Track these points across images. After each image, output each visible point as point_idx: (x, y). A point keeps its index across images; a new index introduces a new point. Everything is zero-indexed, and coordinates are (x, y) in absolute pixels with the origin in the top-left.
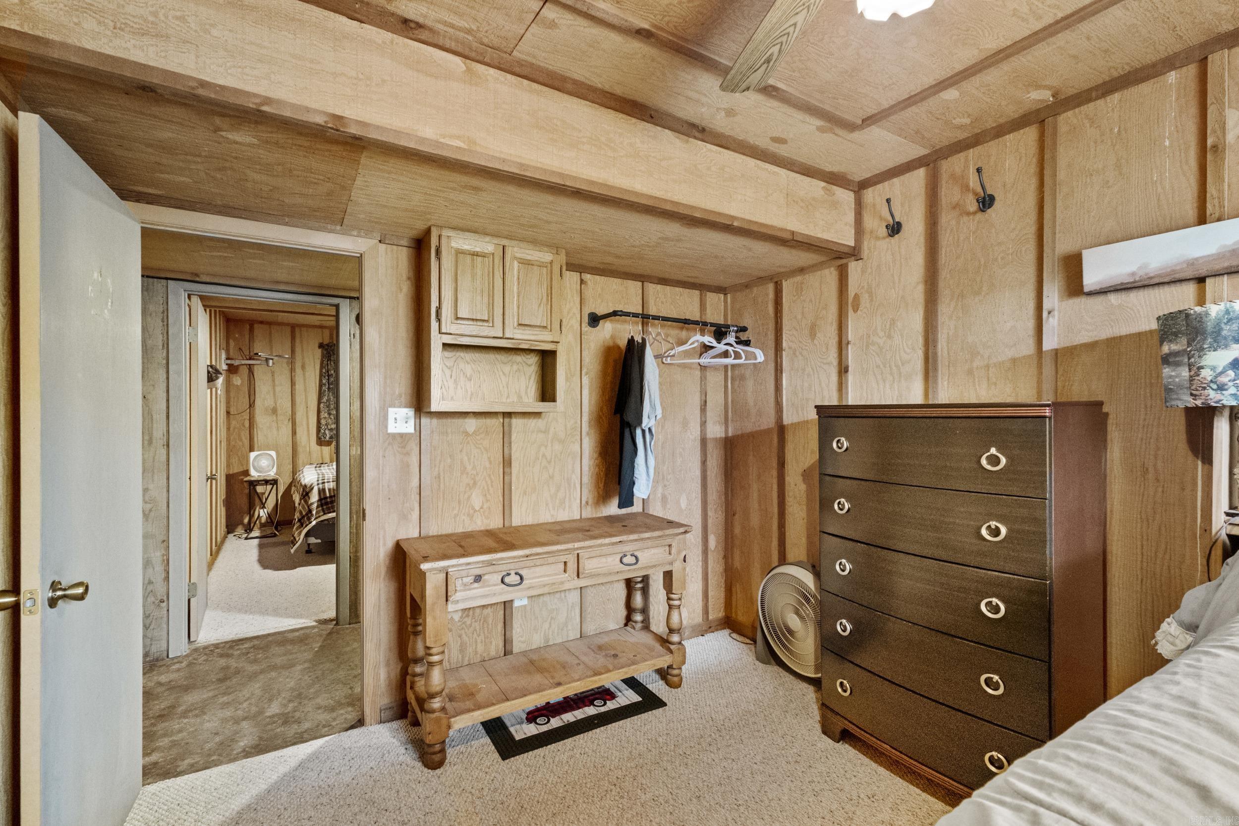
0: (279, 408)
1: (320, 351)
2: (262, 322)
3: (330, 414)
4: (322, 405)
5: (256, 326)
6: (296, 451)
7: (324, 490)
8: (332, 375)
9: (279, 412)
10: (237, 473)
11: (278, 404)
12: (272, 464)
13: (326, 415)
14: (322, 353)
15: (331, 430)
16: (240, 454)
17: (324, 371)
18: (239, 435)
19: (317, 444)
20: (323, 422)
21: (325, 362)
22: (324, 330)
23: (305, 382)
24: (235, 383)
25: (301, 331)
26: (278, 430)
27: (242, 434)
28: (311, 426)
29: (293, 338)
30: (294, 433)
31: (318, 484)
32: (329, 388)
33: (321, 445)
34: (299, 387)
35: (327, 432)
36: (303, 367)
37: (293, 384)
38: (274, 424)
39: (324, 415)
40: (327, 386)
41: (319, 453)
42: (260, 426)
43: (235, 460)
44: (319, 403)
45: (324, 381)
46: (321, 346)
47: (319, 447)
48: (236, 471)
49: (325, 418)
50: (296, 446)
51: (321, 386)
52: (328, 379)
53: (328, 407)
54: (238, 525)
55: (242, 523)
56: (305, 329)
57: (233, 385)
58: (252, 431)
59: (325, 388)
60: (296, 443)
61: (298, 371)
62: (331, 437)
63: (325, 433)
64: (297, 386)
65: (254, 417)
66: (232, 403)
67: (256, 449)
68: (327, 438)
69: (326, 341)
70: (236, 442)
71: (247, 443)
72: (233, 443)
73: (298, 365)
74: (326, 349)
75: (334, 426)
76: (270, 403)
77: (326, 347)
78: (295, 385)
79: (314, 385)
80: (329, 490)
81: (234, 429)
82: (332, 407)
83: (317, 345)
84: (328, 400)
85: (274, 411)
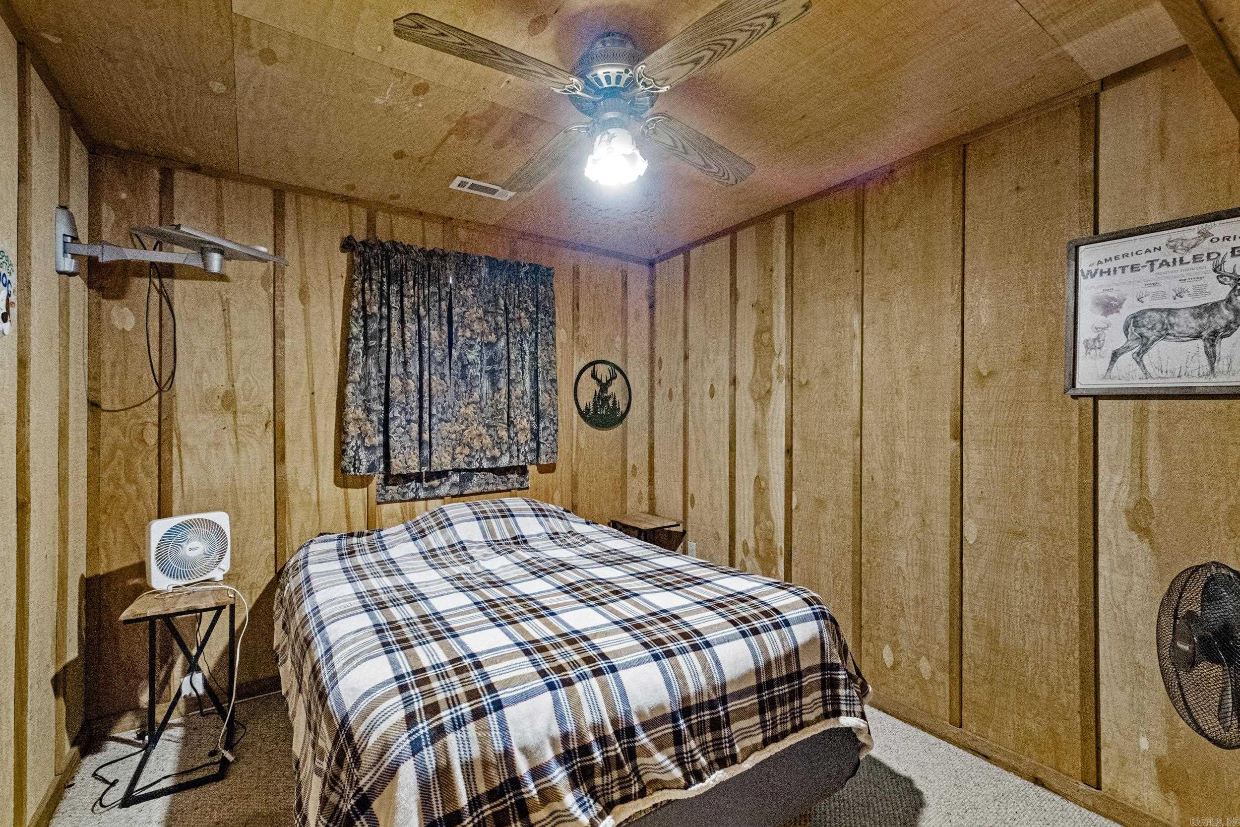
0: (240, 393)
1: (344, 257)
2: (195, 168)
3: (368, 411)
4: (350, 388)
5: (179, 177)
6: (284, 503)
7: (444, 773)
8: (374, 314)
9: (241, 404)
10: (121, 571)
11: (238, 385)
12: (217, 548)
13: (360, 413)
14: (351, 262)
15: (371, 449)
16: (127, 517)
17: (355, 304)
18: (129, 465)
19: (337, 483)
20: (352, 429)
21: (358, 285)
22: (355, 208)
23: (308, 333)
24: (118, 324)
25: (298, 203)
26: (238, 451)
27: (138, 462)
28: (321, 440)
29: (279, 216)
30: (280, 456)
31: (416, 748)
32: (366, 348)
33: (345, 486)
34: (292, 342)
35: (362, 454)
36: (304, 294)
37: (277, 334)
38: (228, 438)
39: (354, 412)
40: (362, 343)
41: (342, 504)
42: (189, 440)
43: (112, 536)
44: (343, 381)
45: (355, 330)
46: (348, 245)
47: (340, 490)
48: (116, 566)
49: (357, 420)
50: (285, 491)
51: (347, 340)
52: (365, 326)
53: (364, 392)
54: (119, 714)
55: (136, 709)
56: (309, 200)
57: (112, 328)
58: (165, 455)
59: (357, 347)
60: (285, 484)
61: (292, 304)
62: (372, 468)
63: (356, 458)
64: (288, 341)
65: (170, 417)
66: (106, 379)
67: (176, 507)
68: (363, 469)
69: (360, 236)
70: (118, 486)
71: (150, 486)
72: (107, 489)
73: (291, 287)
74: (360, 254)
75: (378, 439)
76: (217, 380)
77: (362, 248)
78: (283, 337)
79: (329, 340)
80: (468, 768)
81: (114, 448)
82: (374, 392)
83: (338, 243)
84: (366, 377)
85: (229, 402)
